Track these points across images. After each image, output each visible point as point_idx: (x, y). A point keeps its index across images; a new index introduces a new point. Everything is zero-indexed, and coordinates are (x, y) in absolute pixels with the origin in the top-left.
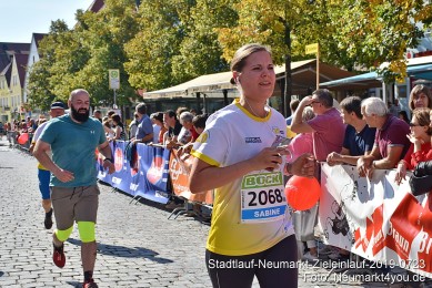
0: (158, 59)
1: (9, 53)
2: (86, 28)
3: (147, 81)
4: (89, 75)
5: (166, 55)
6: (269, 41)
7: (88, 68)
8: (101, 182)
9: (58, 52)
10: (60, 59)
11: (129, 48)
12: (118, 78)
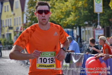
12: (101, 3)
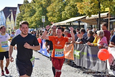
0: (58, 12)
1: (10, 10)
2: (35, 2)
3: (54, 19)
4: (35, 17)
5: (60, 11)
6: (93, 7)
7: (35, 15)
8: (39, 52)
9: (26, 10)
10: (26, 12)
11: (48, 9)
12: (45, 19)
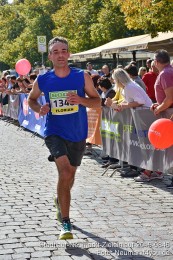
0: (81, 27)
2: (23, 1)
4: (25, 41)
7: (23, 35)
12: (45, 43)
